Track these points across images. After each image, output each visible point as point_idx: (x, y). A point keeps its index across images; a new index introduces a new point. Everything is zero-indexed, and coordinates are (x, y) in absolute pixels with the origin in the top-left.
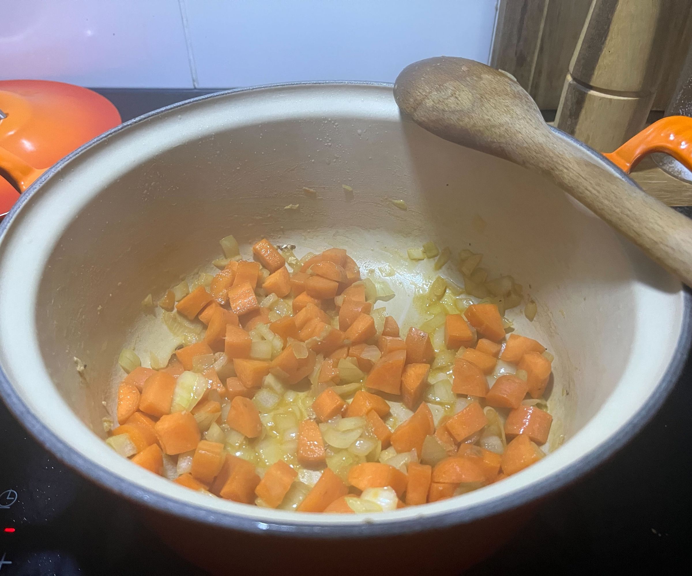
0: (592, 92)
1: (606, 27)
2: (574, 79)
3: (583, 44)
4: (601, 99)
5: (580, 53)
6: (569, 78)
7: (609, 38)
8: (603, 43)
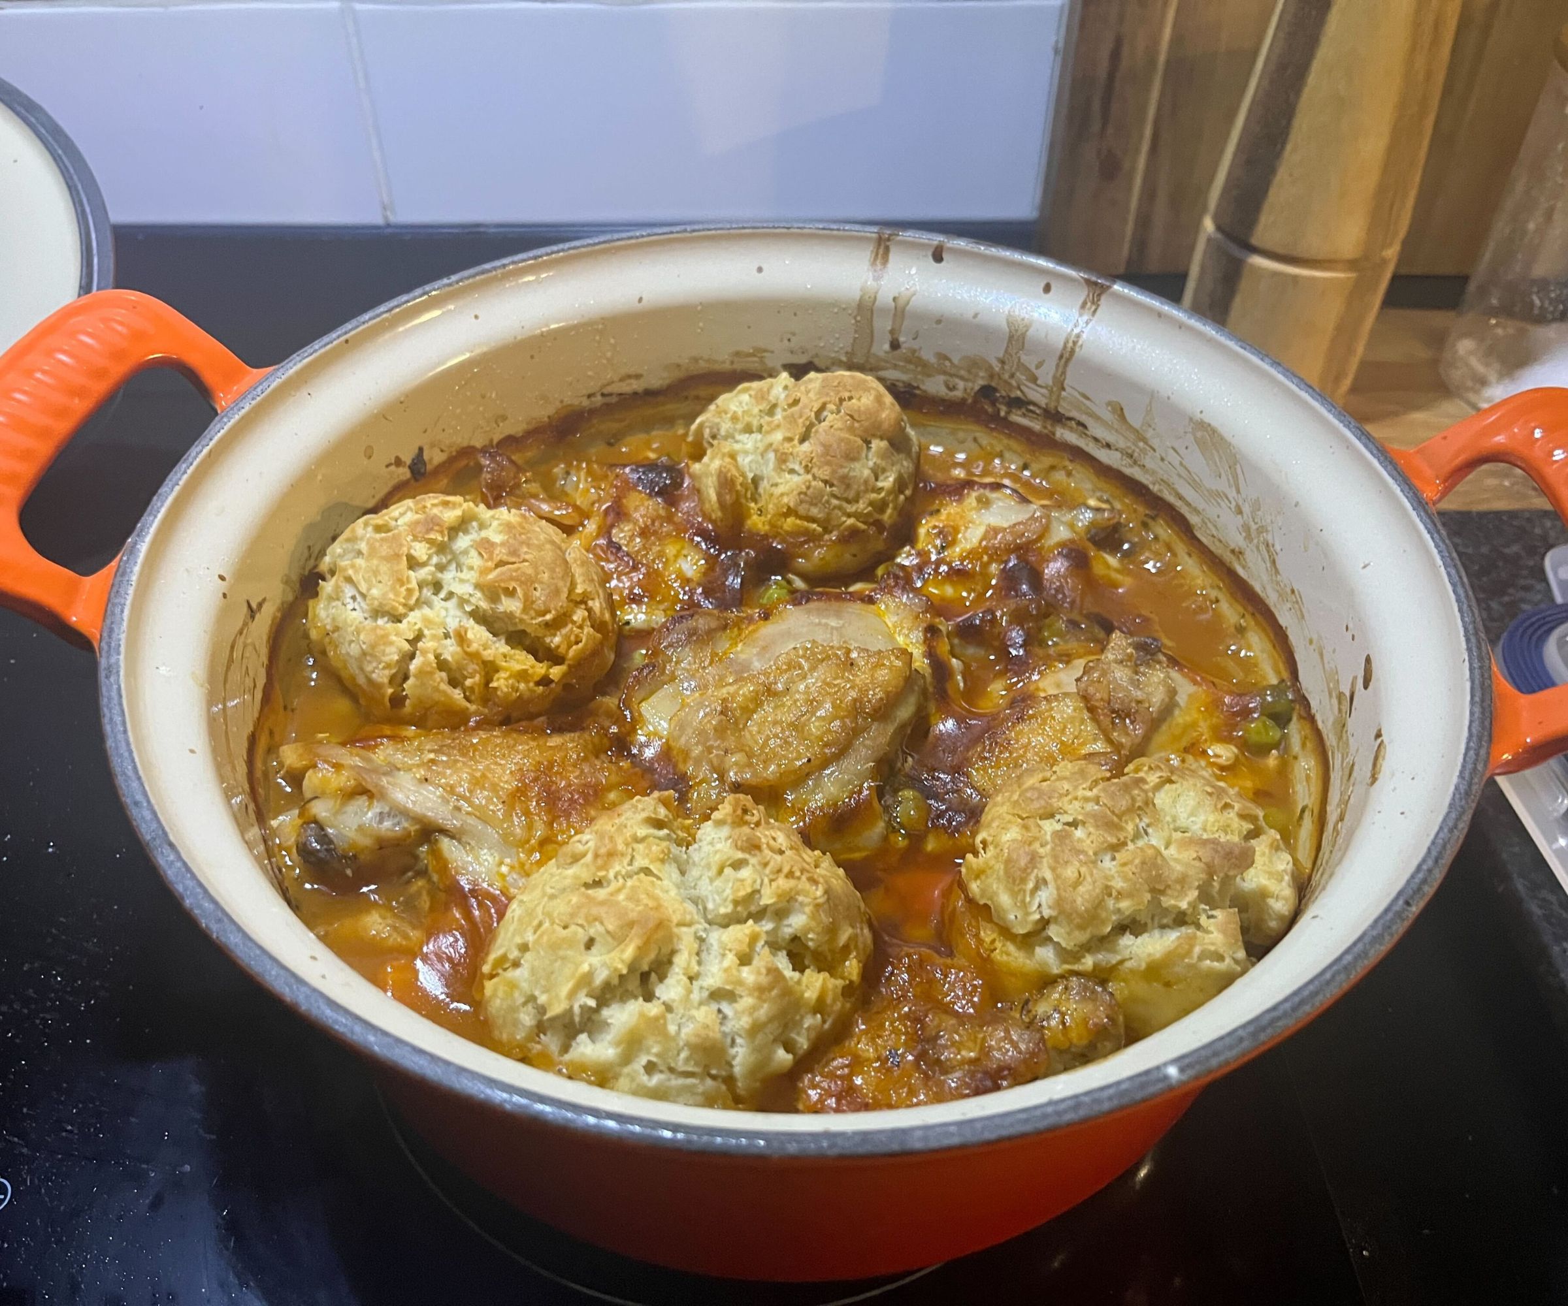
0: (1258, 261)
1: (1284, 122)
2: (1219, 228)
3: (1235, 155)
4: (1275, 274)
5: (1229, 173)
6: (1208, 225)
7: (1289, 147)
8: (1278, 155)
